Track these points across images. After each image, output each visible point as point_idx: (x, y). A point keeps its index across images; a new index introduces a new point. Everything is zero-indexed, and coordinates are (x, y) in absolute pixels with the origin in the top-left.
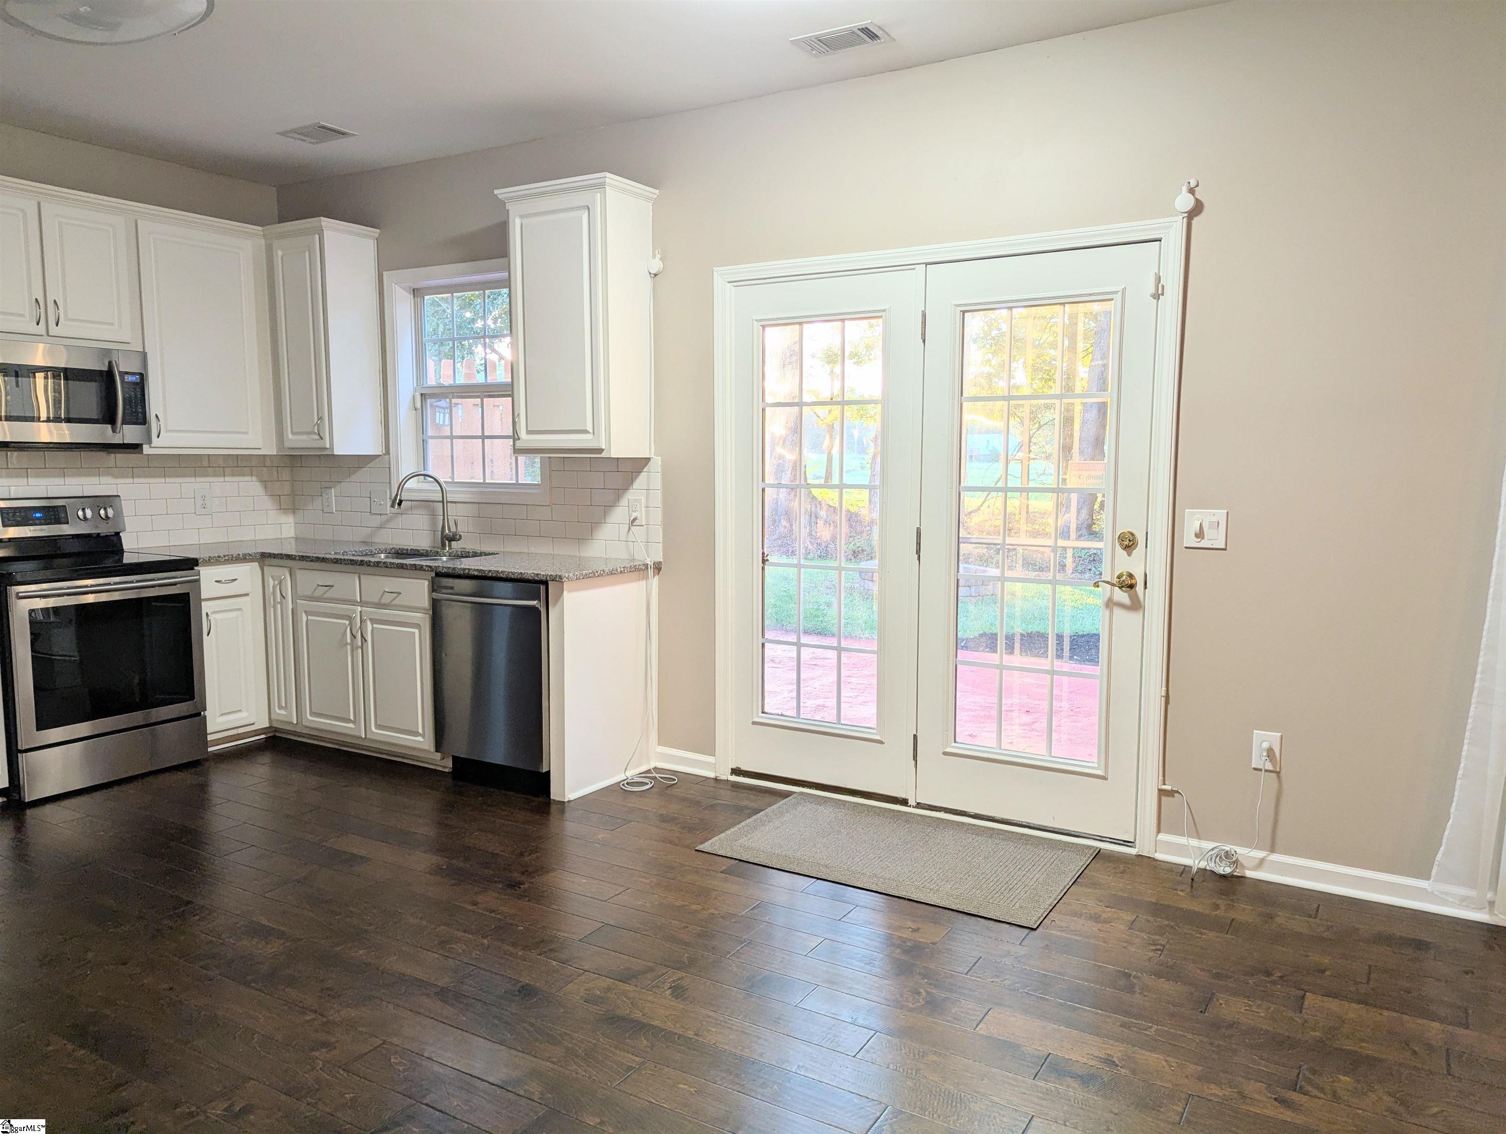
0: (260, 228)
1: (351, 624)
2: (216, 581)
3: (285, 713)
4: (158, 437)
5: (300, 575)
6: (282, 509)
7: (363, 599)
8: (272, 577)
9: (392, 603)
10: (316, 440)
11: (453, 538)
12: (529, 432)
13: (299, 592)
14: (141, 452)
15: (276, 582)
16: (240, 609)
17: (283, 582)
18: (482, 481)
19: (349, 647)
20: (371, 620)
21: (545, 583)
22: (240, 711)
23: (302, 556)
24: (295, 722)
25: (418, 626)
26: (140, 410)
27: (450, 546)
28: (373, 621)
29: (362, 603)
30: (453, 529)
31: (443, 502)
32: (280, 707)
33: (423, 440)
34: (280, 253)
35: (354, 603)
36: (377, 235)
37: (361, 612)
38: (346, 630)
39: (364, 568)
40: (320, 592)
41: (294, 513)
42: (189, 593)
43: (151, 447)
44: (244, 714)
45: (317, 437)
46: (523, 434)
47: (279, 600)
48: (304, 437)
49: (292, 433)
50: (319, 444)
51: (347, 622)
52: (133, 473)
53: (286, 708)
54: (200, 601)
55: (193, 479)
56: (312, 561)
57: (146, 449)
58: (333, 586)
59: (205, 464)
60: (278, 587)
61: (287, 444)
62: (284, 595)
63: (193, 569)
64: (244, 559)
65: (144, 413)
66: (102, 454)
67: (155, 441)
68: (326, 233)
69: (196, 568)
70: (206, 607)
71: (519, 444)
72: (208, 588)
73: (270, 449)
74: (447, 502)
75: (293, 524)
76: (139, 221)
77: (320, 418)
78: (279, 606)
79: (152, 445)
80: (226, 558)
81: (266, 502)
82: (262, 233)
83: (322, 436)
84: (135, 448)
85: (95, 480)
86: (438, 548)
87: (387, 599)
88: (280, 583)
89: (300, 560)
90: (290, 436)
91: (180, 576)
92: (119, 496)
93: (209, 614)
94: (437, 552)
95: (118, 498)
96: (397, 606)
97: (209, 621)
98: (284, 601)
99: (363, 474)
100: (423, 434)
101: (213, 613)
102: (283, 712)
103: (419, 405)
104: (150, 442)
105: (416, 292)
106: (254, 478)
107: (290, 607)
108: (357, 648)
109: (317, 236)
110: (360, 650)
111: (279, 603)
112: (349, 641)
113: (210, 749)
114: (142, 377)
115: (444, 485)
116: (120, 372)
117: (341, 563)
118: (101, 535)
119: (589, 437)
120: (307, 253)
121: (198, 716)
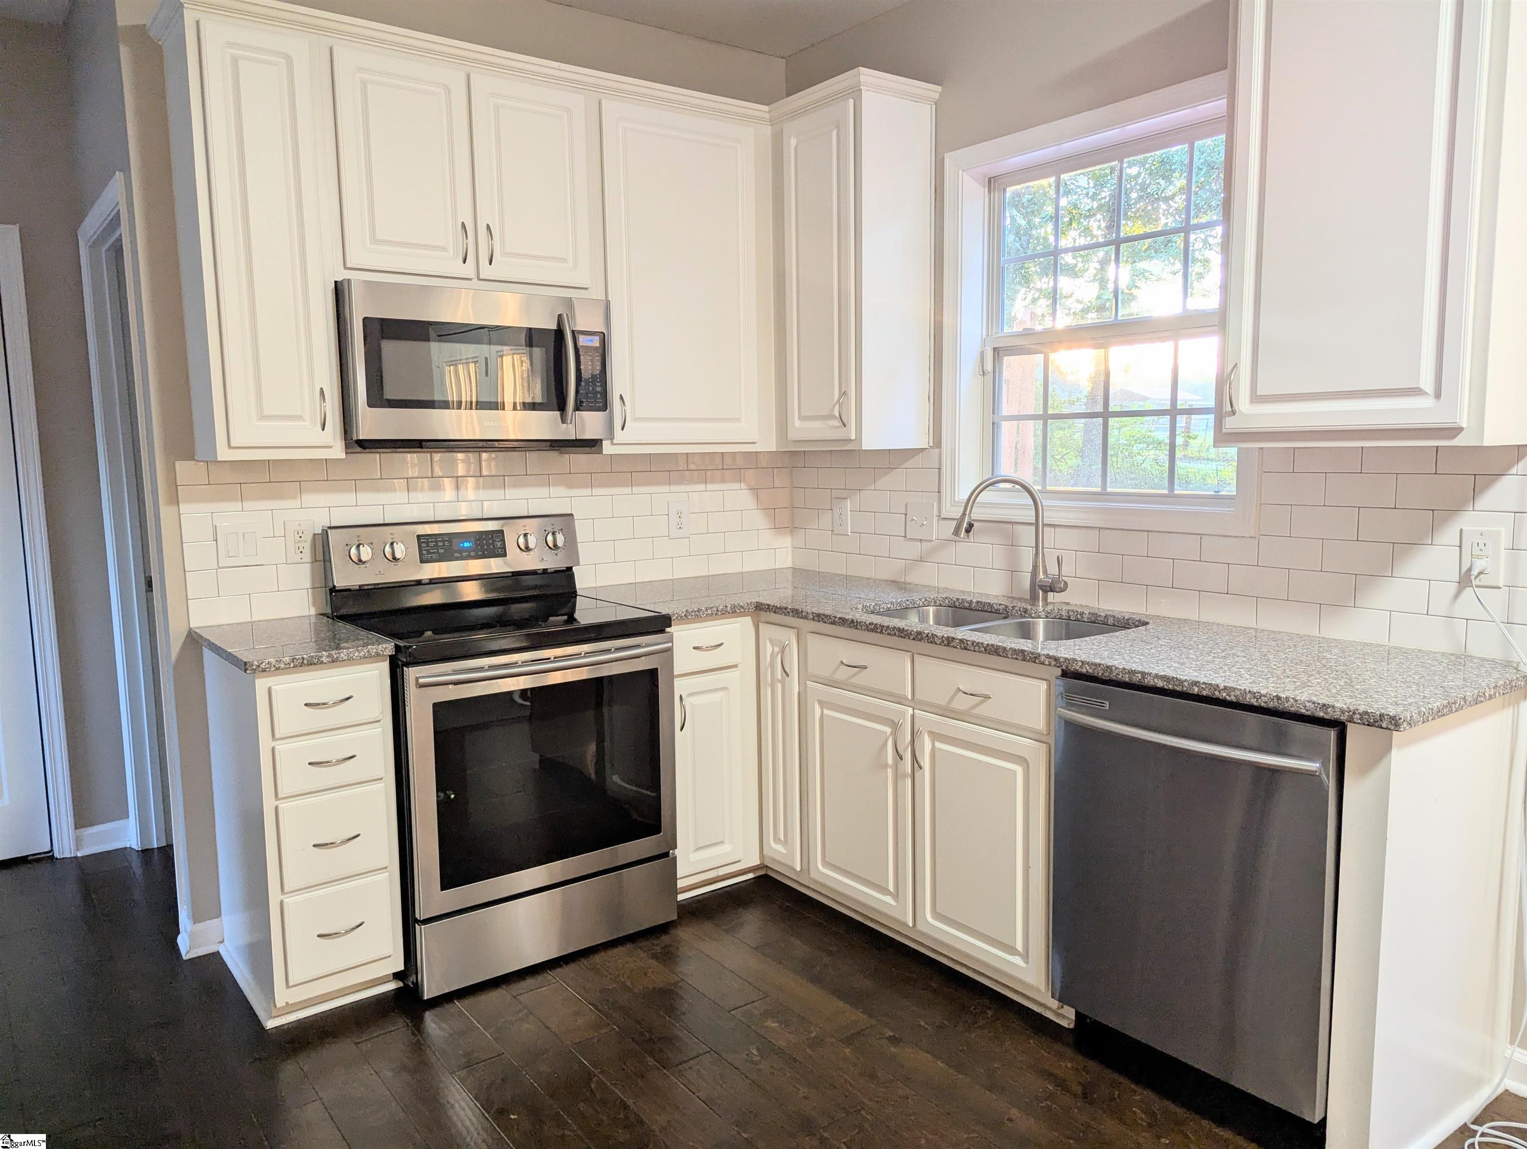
0: (766, 108)
1: (894, 734)
2: (694, 648)
3: (784, 851)
4: (623, 429)
5: (815, 644)
6: (777, 528)
7: (917, 696)
8: (771, 641)
9: (974, 711)
10: (837, 427)
11: (1051, 588)
12: (1256, 398)
13: (810, 670)
14: (600, 452)
15: (776, 649)
16: (725, 689)
17: (787, 649)
18: (1099, 489)
19: (890, 772)
20: (931, 733)
21: (1340, 727)
22: (722, 842)
23: (819, 615)
24: (798, 869)
25: (1022, 761)
26: (599, 389)
27: (1045, 599)
28: (935, 736)
29: (915, 703)
30: (1053, 570)
31: (1036, 524)
32: (777, 840)
33: (993, 423)
34: (793, 142)
35: (900, 700)
36: (937, 96)
37: (913, 716)
38: (887, 741)
39: (923, 646)
40: (843, 674)
41: (792, 532)
42: (657, 669)
43: (612, 444)
44: (727, 848)
45: (837, 423)
46: (1244, 405)
47: (780, 677)
48: (817, 424)
49: (801, 418)
50: (840, 434)
51: (888, 730)
52: (591, 481)
53: (785, 843)
54: (671, 677)
55: (666, 488)
56: (834, 623)
57: (607, 448)
58: (865, 667)
59: (682, 465)
60: (780, 655)
61: (792, 435)
62: (788, 670)
63: (662, 631)
64: (734, 611)
65: (605, 393)
66: (553, 455)
67: (619, 435)
68: (867, 96)
69: (668, 630)
70: (681, 686)
71: (1230, 424)
72: (683, 661)
73: (768, 444)
74: (1044, 525)
75: (790, 550)
76: (603, 101)
77: (844, 394)
78: (779, 685)
79: (615, 441)
80: (709, 612)
81: (758, 519)
82: (767, 116)
83: (845, 421)
84: (593, 445)
85: (543, 491)
86: (1025, 600)
87: (963, 703)
88: (783, 651)
89: (813, 619)
90: (797, 423)
91: (648, 643)
92: (572, 515)
93: (683, 696)
94: (1026, 611)
95: (570, 517)
96: (979, 717)
97: (683, 706)
98: (787, 679)
99: (895, 479)
100: (993, 413)
101: (690, 695)
102: (779, 848)
103: (989, 367)
104: (612, 438)
105: (993, 183)
106: (743, 486)
107: (796, 690)
108: (904, 776)
109: (851, 101)
110: (909, 781)
111: (779, 681)
112: (890, 761)
113: (681, 897)
114: (604, 340)
115: (1038, 496)
116: (573, 332)
117: (881, 632)
118: (549, 571)
119: (1426, 402)
120: (834, 133)
121: (665, 856)
